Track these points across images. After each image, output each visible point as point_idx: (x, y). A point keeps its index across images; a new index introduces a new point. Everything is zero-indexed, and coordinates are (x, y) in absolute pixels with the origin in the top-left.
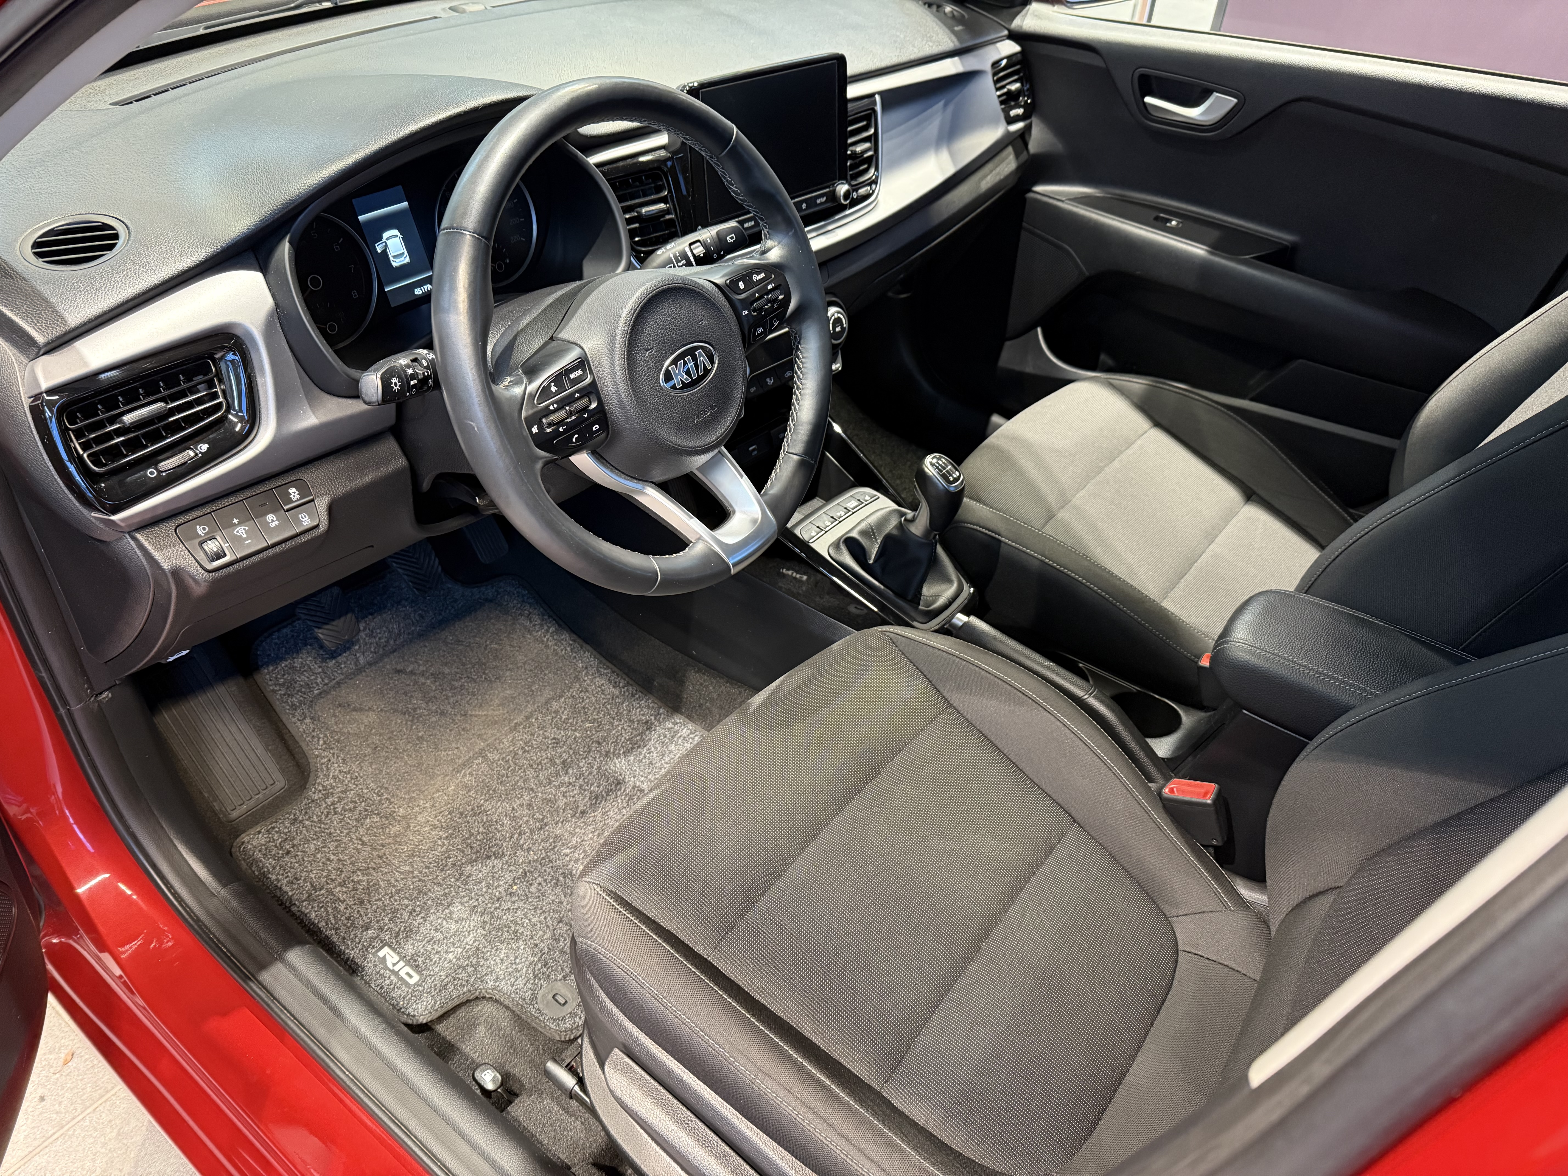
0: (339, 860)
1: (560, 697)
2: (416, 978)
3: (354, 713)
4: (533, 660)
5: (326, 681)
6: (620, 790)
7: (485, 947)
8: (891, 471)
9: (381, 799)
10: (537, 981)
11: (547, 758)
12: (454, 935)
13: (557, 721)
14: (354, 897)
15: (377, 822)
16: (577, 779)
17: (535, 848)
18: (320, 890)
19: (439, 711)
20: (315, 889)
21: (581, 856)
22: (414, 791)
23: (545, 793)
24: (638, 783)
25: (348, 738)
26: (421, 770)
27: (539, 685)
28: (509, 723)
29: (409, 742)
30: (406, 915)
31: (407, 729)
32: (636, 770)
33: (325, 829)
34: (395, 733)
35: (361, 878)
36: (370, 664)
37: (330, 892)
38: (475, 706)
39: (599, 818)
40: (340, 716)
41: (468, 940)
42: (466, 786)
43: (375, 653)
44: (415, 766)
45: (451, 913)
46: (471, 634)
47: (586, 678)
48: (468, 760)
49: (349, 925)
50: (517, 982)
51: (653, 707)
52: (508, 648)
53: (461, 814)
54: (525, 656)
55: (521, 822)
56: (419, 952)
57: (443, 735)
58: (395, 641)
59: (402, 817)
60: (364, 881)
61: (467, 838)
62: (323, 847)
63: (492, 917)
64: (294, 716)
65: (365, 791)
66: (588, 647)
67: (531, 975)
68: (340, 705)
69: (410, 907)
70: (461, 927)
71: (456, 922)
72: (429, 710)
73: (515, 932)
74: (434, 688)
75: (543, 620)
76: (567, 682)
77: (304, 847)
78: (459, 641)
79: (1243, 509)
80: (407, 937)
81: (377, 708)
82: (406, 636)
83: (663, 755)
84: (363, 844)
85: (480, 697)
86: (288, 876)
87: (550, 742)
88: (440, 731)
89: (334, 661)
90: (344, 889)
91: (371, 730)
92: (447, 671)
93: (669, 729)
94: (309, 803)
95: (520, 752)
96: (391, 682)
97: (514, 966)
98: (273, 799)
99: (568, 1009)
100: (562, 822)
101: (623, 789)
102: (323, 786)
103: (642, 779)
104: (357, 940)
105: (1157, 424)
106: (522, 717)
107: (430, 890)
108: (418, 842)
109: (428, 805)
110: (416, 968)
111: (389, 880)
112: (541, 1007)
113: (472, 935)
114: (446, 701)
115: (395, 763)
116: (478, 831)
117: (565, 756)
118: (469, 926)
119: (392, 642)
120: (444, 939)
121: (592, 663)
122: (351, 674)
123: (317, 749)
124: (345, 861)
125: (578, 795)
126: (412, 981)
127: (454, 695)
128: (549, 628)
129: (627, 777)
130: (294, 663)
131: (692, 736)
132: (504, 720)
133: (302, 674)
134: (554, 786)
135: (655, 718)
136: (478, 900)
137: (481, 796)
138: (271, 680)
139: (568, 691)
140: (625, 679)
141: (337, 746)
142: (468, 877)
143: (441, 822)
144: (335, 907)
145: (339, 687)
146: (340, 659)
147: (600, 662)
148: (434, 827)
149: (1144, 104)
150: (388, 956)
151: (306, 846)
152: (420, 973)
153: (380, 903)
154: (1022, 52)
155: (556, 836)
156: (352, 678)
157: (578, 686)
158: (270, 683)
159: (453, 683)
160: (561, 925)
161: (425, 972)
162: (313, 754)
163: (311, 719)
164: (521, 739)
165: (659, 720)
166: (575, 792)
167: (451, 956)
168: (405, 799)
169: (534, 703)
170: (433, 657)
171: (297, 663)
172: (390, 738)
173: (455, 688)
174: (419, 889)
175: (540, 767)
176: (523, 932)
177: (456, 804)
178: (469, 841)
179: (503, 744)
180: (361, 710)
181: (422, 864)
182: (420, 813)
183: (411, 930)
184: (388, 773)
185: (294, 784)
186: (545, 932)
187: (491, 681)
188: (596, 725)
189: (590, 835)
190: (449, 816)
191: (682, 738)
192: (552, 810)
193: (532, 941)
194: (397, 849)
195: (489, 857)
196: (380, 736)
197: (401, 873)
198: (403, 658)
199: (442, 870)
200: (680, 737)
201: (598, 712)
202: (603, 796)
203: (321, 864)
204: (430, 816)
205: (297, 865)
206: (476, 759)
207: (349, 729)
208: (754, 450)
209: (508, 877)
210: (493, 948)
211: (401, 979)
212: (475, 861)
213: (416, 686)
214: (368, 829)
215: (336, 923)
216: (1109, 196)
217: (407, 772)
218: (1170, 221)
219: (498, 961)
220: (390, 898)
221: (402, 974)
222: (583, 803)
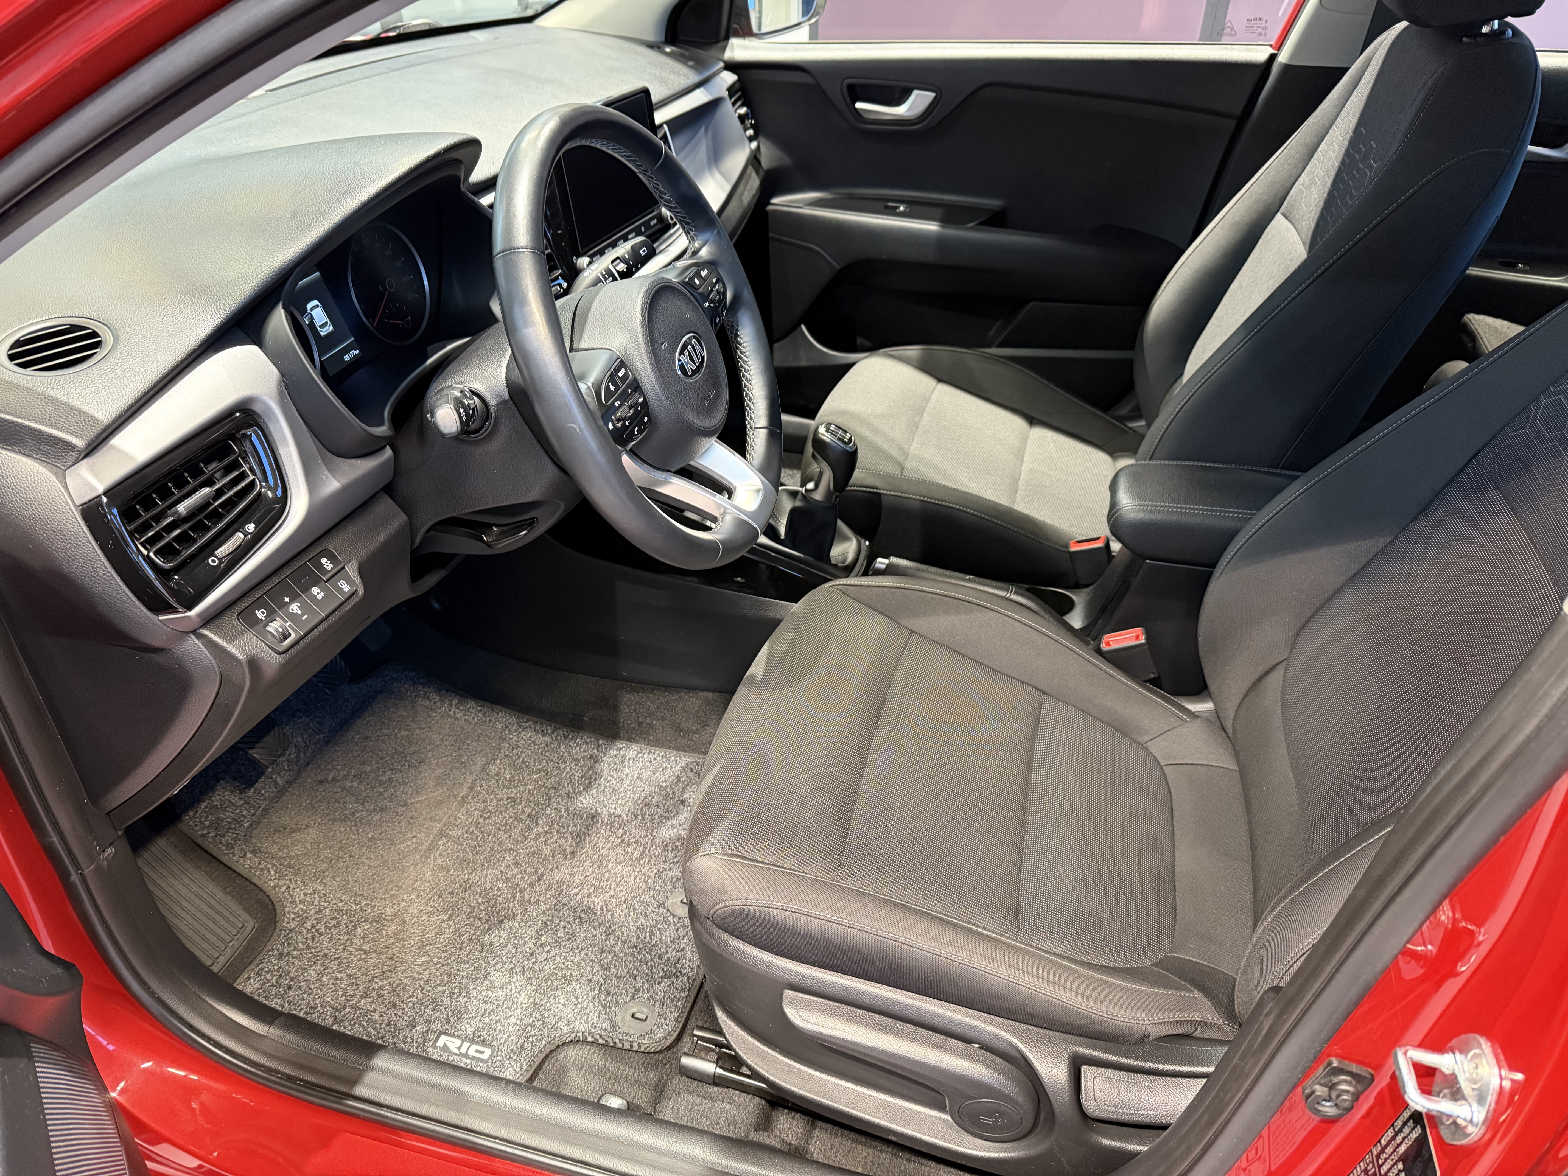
0: (349, 976)
1: (494, 760)
2: (487, 1052)
3: (293, 835)
4: (449, 736)
5: (253, 811)
6: (598, 822)
7: (541, 1000)
9: (361, 907)
10: (608, 1010)
11: (511, 817)
12: (505, 1000)
13: (502, 782)
14: (383, 1003)
15: (368, 928)
16: (550, 826)
17: (542, 898)
18: (344, 1010)
19: (378, 809)
20: (337, 1010)
21: (592, 890)
22: (392, 889)
23: (527, 848)
24: (612, 811)
25: (298, 859)
26: (388, 868)
27: (467, 755)
28: (456, 798)
29: (362, 846)
30: (447, 1001)
31: (354, 834)
32: (603, 801)
33: (318, 953)
34: (344, 842)
35: (380, 983)
36: (289, 783)
37: (355, 1007)
38: (412, 794)
39: (590, 852)
40: (281, 841)
41: (521, 999)
42: (442, 868)
43: (289, 770)
44: (380, 866)
45: (491, 982)
46: (377, 728)
47: (511, 736)
48: (431, 844)
49: (392, 1029)
50: (590, 1018)
51: (591, 741)
52: (418, 731)
53: (452, 893)
54: (439, 734)
55: (516, 881)
56: (479, 1027)
57: (393, 830)
58: (305, 754)
59: (392, 916)
60: (386, 985)
61: (471, 912)
62: (324, 970)
63: (534, 972)
64: (234, 855)
65: (340, 905)
66: (499, 707)
67: (600, 1007)
68: (275, 831)
69: (447, 992)
70: (508, 991)
71: (501, 988)
72: (367, 810)
73: (564, 977)
74: (363, 788)
75: (441, 696)
76: (494, 745)
77: (304, 976)
78: (367, 738)
79: (1031, 432)
80: (458, 1019)
81: (315, 824)
82: (313, 747)
83: (622, 780)
84: (366, 952)
85: (412, 785)
86: (302, 1009)
87: (506, 803)
88: (389, 827)
89: (252, 790)
90: (370, 1000)
91: (319, 846)
92: (368, 769)
93: (615, 756)
94: (288, 934)
95: (481, 821)
96: (318, 794)
97: (579, 1006)
98: (248, 942)
99: (651, 1022)
100: (557, 867)
101: (600, 821)
102: (295, 914)
103: (614, 806)
104: (409, 1040)
105: (940, 380)
106: (465, 789)
107: (458, 970)
108: (421, 932)
109: (413, 896)
110: (483, 1043)
111: (411, 977)
112: (625, 1029)
113: (523, 994)
114: (381, 797)
115: (357, 869)
116: (478, 902)
117: (528, 810)
118: (516, 988)
119: (302, 755)
120: (497, 1008)
121: (510, 721)
122: (275, 797)
123: (271, 880)
124: (355, 974)
125: (560, 839)
126: (485, 1056)
127: (386, 790)
128: (451, 701)
129: (598, 809)
130: (213, 802)
131: (640, 755)
132: (449, 797)
133: (224, 811)
134: (531, 839)
135: (598, 751)
136: (511, 962)
137: (463, 871)
138: (196, 825)
139: (500, 753)
140: (551, 726)
141: (290, 872)
142: (491, 945)
143: (435, 907)
144: (369, 1019)
145: (268, 813)
146: (258, 785)
147: (518, 718)
148: (431, 914)
149: (856, 110)
150: (448, 1043)
151: (306, 974)
152: (490, 1046)
153: (414, 999)
154: (739, 80)
155: (558, 882)
156: (277, 801)
157: (507, 745)
158: (197, 828)
159: (380, 778)
160: (604, 955)
161: (494, 1043)
162: (269, 886)
163: (252, 853)
164: (476, 809)
165: (602, 751)
166: (555, 838)
167: (512, 1020)
168: (385, 899)
169: (471, 773)
170: (349, 759)
171: (216, 800)
172: (341, 848)
173: (384, 783)
174: (447, 973)
175: (508, 828)
176: (571, 974)
177: (442, 886)
178: (474, 914)
179: (460, 818)
180: (298, 830)
181: (437, 951)
182: (409, 906)
183: (460, 1011)
184: (356, 881)
185: (263, 921)
186: (593, 968)
187: (415, 766)
188: (543, 774)
189: (591, 870)
190: (440, 900)
191: (632, 760)
192: (541, 860)
193: (584, 978)
194: (403, 946)
195: (501, 922)
196: (330, 849)
197: (418, 965)
198: (320, 768)
199: (461, 949)
200: (629, 759)
201: (540, 762)
202: (584, 832)
203: (330, 986)
204: (421, 906)
205: (305, 996)
206: (439, 841)
207: (296, 851)
209: (531, 932)
210: (549, 998)
211: (473, 1058)
212: (490, 929)
213: (345, 792)
214: (363, 938)
215: (378, 1033)
216: (838, 196)
217: (375, 874)
218: (898, 207)
219: (561, 1007)
220: (421, 991)
221: (472, 1052)
222: (568, 844)
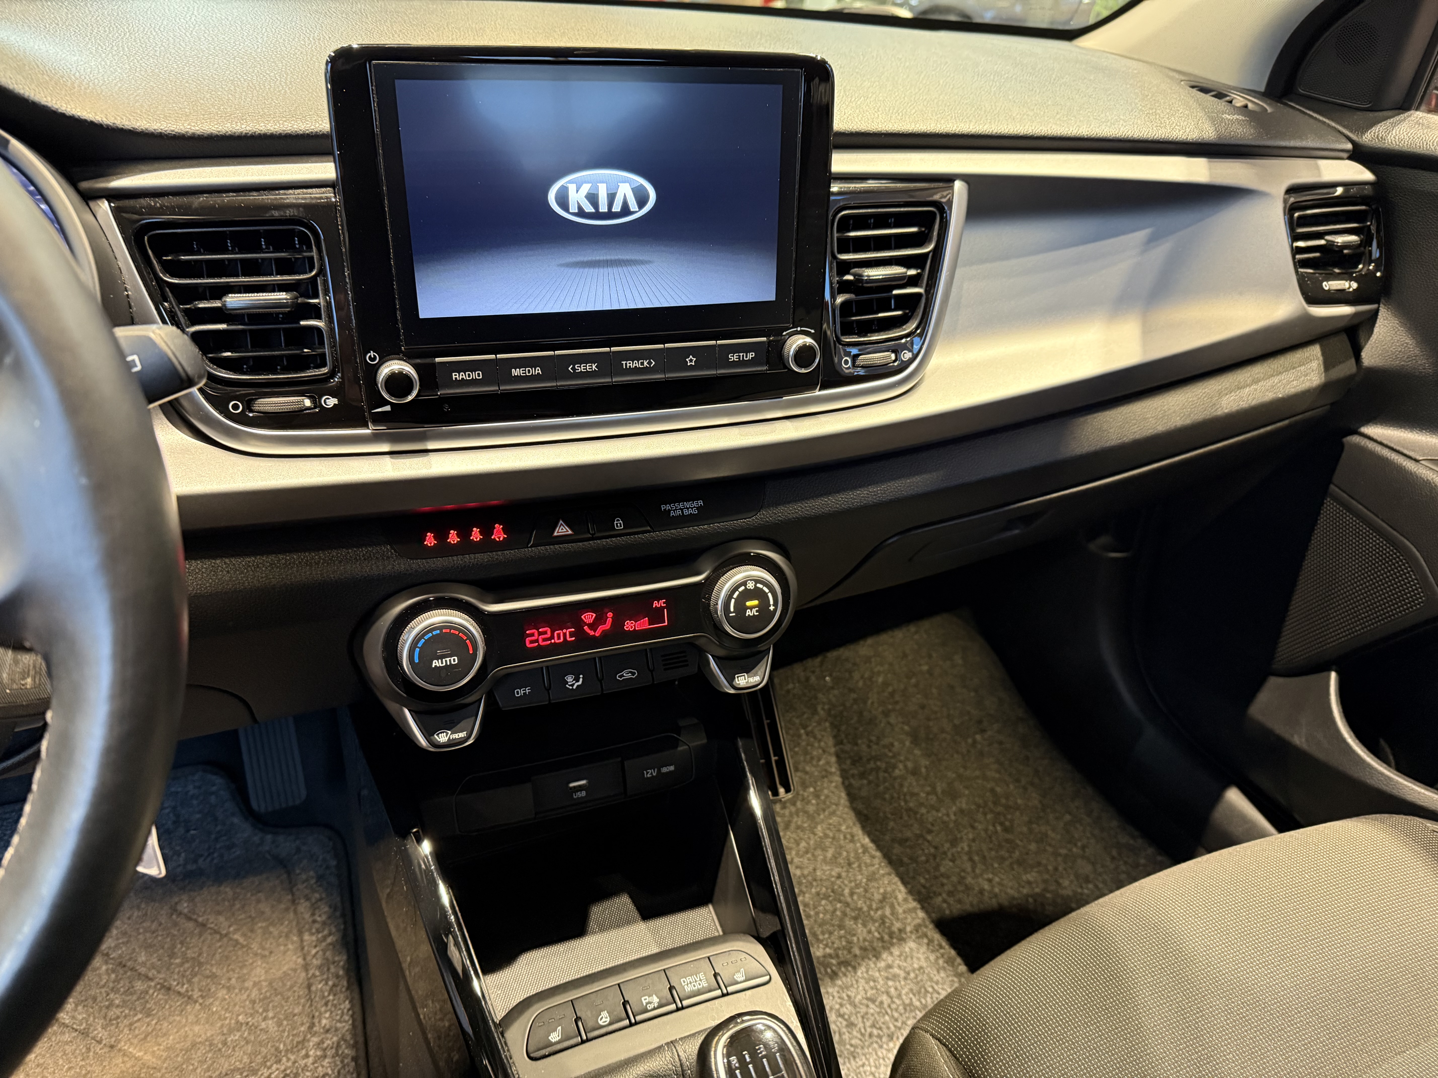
8: (1030, 822)
66: (357, 992)
75: (329, 917)
154: (1376, 186)
208: (580, 788)
